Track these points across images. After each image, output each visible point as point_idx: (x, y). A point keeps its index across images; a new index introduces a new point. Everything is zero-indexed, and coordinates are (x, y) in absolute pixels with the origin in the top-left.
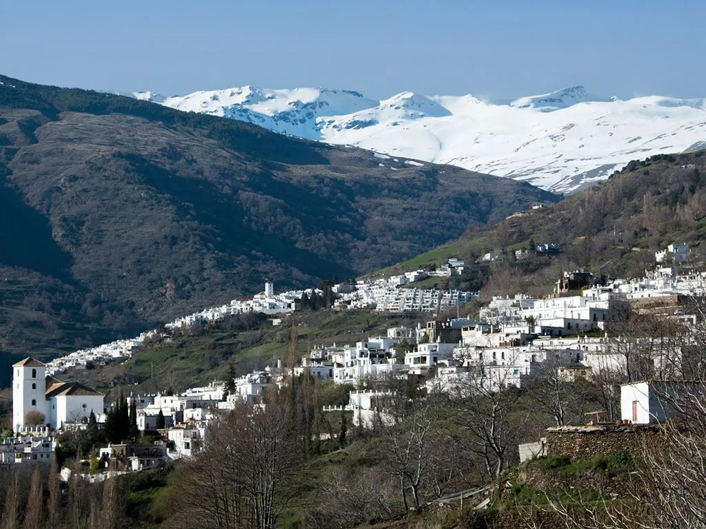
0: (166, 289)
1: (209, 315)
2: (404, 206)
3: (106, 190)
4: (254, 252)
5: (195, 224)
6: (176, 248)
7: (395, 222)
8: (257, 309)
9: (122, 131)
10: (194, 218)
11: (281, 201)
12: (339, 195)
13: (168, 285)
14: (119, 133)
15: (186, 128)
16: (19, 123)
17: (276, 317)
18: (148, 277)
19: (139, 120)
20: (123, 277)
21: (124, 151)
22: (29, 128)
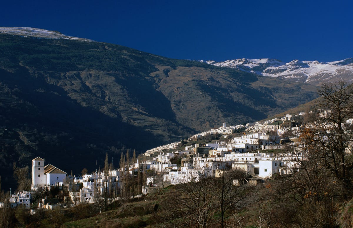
0: (206, 124)
1: (203, 134)
2: (289, 97)
3: (189, 92)
4: (236, 112)
5: (217, 102)
6: (210, 110)
7: (286, 102)
8: (219, 132)
9: (196, 72)
10: (217, 101)
11: (247, 95)
12: (267, 93)
13: (207, 123)
14: (195, 73)
15: (218, 71)
16: (163, 71)
17: (225, 135)
18: (201, 120)
19: (202, 69)
20: (193, 120)
21: (196, 79)
22: (166, 72)
